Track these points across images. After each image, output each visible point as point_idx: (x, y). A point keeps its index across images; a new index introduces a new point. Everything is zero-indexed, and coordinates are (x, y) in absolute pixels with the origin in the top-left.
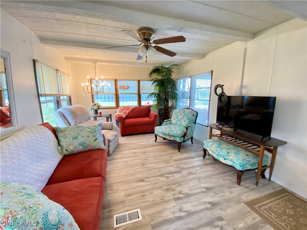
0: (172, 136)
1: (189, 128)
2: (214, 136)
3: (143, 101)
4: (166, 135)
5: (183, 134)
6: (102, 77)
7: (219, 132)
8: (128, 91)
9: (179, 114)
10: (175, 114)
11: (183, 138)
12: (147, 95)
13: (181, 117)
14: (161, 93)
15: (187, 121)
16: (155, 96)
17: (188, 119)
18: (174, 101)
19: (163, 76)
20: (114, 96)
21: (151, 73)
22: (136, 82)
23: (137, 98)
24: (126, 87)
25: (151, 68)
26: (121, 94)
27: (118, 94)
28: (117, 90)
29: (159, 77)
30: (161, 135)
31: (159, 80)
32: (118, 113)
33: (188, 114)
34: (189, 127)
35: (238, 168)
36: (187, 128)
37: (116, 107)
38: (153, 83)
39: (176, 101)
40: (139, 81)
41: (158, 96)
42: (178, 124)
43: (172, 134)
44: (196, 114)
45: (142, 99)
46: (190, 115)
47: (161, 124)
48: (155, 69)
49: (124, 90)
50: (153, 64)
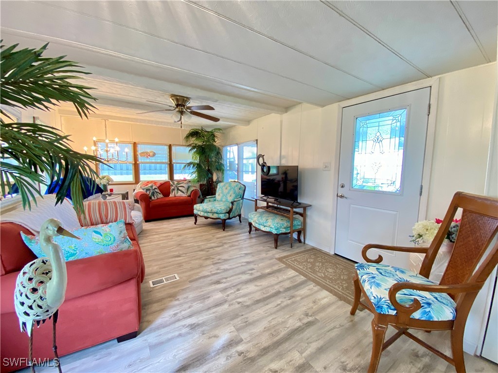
0: (215, 213)
1: (234, 203)
2: (259, 208)
3: (176, 174)
4: (209, 212)
5: (228, 210)
6: (117, 140)
7: (265, 204)
8: (153, 160)
9: (224, 188)
10: (219, 188)
11: (227, 214)
12: (183, 165)
13: (227, 191)
14: (203, 162)
15: (233, 195)
16: (194, 166)
17: (234, 193)
18: (220, 174)
19: (204, 142)
20: (132, 167)
21: (187, 137)
22: (167, 148)
23: (167, 170)
24: (151, 154)
25: (188, 130)
26: (142, 163)
27: (138, 162)
28: (137, 158)
29: (199, 143)
30: (202, 214)
31: (199, 146)
32: (139, 189)
33: (235, 187)
34: (235, 201)
35: (274, 232)
36: (232, 203)
37: (134, 182)
38: (190, 151)
39: (223, 173)
40: (170, 147)
41: (199, 166)
42: (224, 200)
43: (215, 210)
44: (244, 188)
45: (175, 171)
46: (237, 189)
47: (202, 202)
48: (193, 132)
49: (147, 157)
50: (190, 126)
